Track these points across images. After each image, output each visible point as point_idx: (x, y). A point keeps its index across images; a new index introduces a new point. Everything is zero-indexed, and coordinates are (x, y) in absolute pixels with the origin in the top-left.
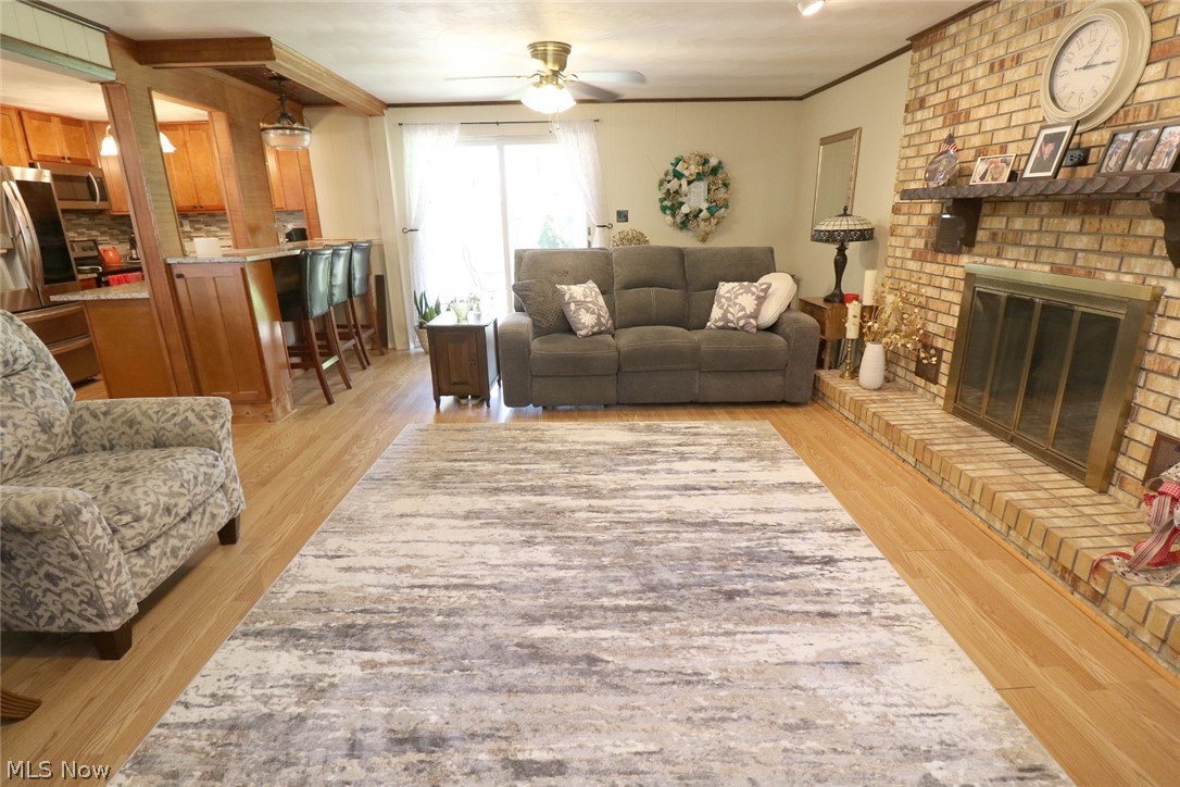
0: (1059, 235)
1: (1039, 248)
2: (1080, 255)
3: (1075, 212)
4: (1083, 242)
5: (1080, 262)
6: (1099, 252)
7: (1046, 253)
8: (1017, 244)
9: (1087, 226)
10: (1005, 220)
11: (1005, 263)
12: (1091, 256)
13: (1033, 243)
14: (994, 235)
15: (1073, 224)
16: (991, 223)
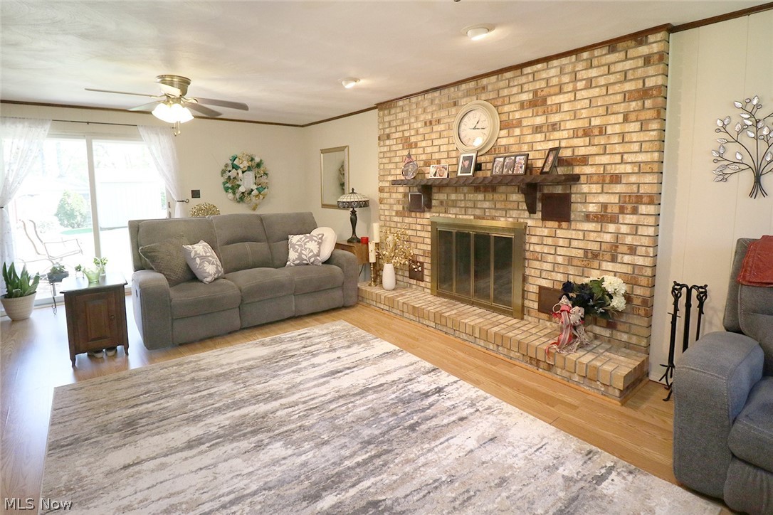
0: (475, 202)
1: (466, 208)
2: (487, 210)
3: (480, 191)
4: (487, 205)
5: (487, 214)
6: (495, 208)
7: (470, 210)
8: (455, 207)
9: (487, 197)
10: (446, 195)
11: (450, 216)
12: (491, 210)
13: (463, 206)
14: (442, 203)
15: (480, 197)
16: (438, 197)
